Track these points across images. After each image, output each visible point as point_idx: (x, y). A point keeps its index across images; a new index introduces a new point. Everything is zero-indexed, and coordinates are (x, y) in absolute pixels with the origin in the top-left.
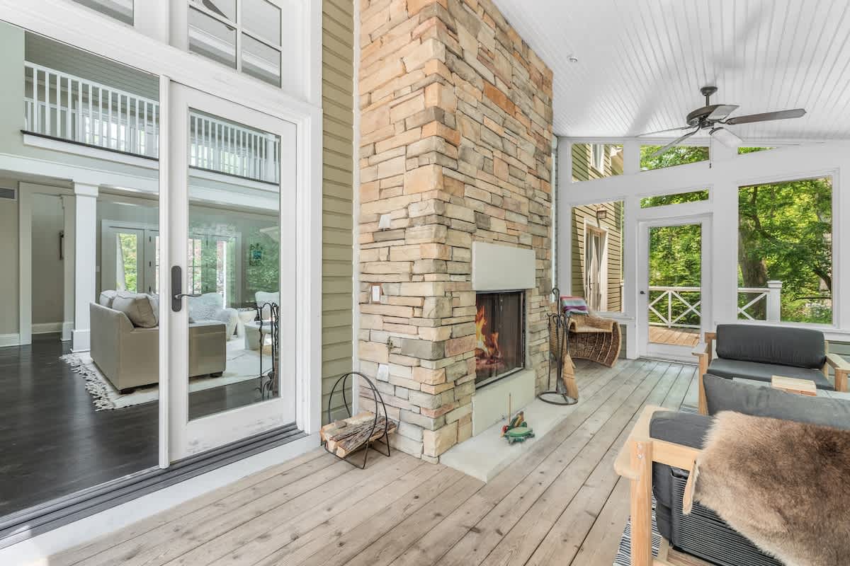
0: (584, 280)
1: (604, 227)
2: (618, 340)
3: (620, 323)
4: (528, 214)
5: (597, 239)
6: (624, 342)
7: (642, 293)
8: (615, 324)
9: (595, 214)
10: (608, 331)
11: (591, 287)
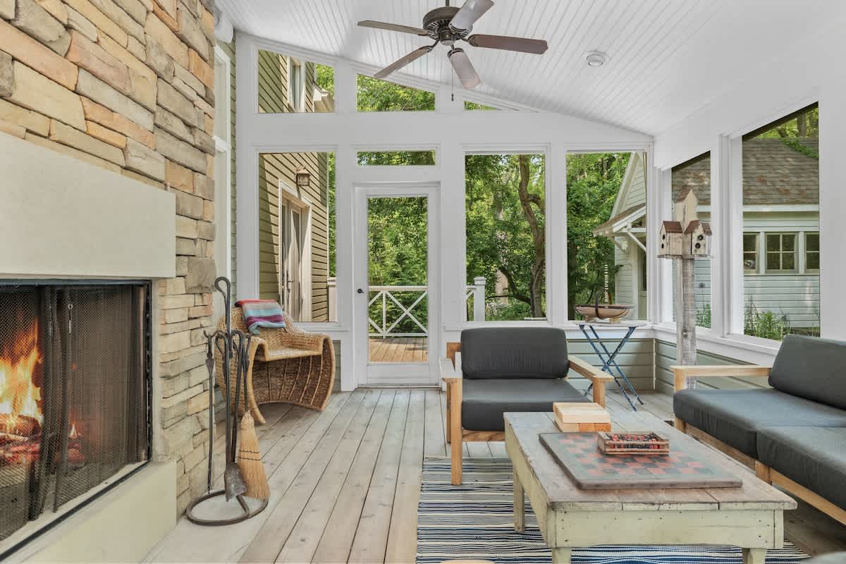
0: (279, 276)
1: (306, 200)
2: (331, 366)
3: (332, 338)
4: (155, 108)
5: (296, 216)
6: (339, 368)
7: (360, 291)
8: (326, 341)
9: (293, 177)
10: (316, 353)
11: (290, 287)
